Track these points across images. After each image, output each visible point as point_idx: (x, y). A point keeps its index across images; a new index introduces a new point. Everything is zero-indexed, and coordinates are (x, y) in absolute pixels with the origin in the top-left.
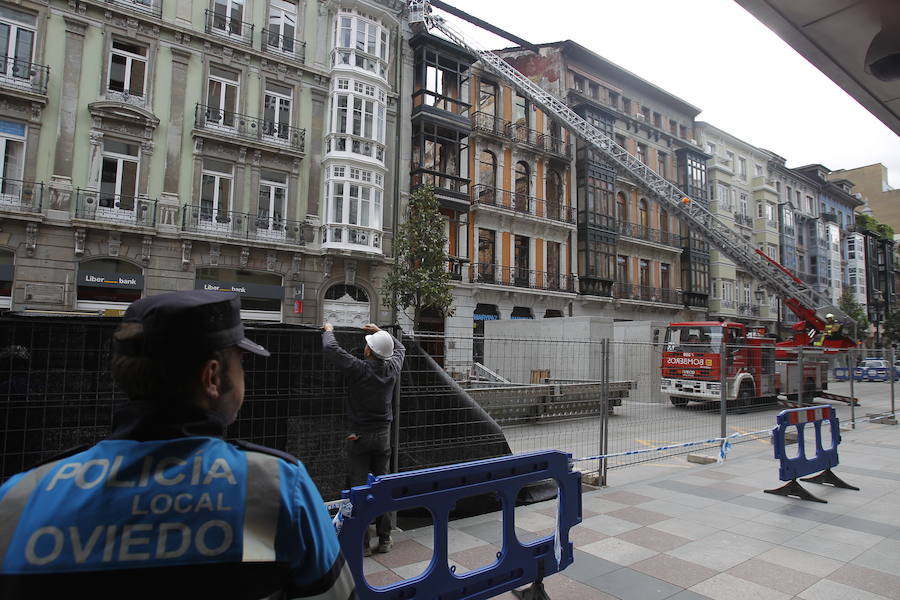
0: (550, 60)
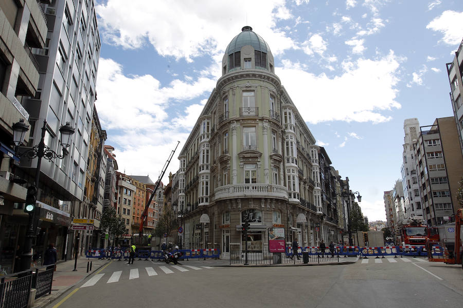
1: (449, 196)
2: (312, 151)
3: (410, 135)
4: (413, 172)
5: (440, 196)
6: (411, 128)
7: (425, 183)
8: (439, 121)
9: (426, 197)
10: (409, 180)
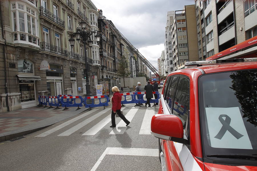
1: (187, 55)
2: (91, 15)
3: (169, 21)
4: (170, 43)
5: (183, 55)
6: (170, 17)
7: (175, 55)
8: (186, 7)
9: (175, 63)
10: (167, 48)
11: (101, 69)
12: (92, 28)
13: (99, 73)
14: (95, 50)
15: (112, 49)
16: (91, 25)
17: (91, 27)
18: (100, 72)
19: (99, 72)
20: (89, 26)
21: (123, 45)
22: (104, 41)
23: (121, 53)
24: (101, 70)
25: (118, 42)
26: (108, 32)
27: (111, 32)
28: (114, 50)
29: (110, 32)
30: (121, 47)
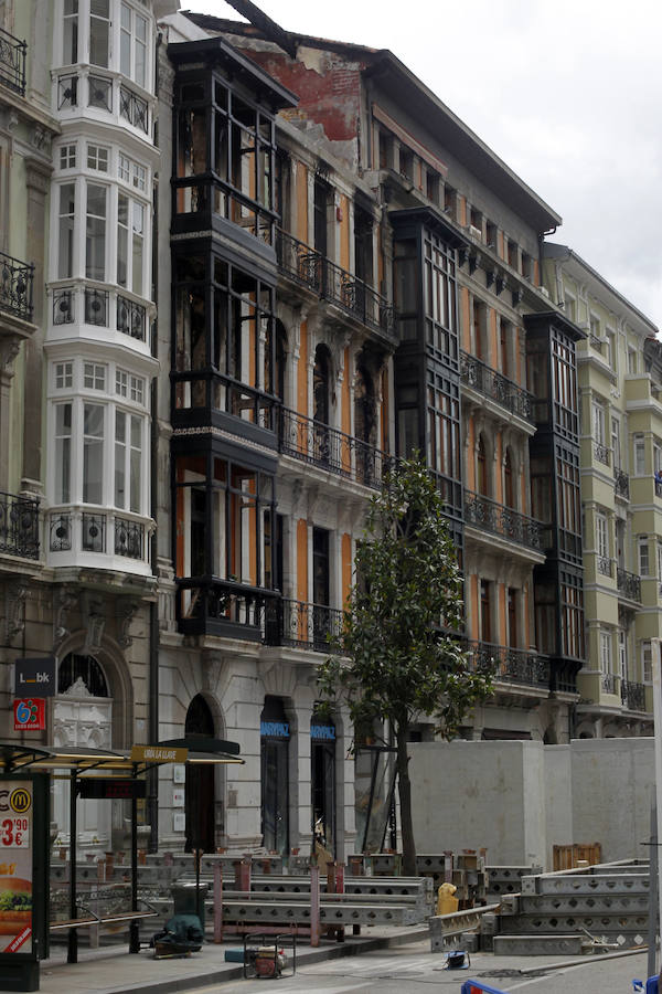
0: (329, 84)
11: (183, 625)
12: (66, 140)
13: (139, 672)
14: (80, 392)
15: (386, 382)
16: (66, 116)
17: (55, 135)
18: (163, 660)
19: (137, 652)
20: (29, 124)
21: (573, 334)
22: (246, 282)
23: (531, 429)
24: (170, 635)
25: (499, 306)
26: (334, 180)
27: (390, 187)
28: (410, 397)
29: (373, 180)
30: (538, 358)
